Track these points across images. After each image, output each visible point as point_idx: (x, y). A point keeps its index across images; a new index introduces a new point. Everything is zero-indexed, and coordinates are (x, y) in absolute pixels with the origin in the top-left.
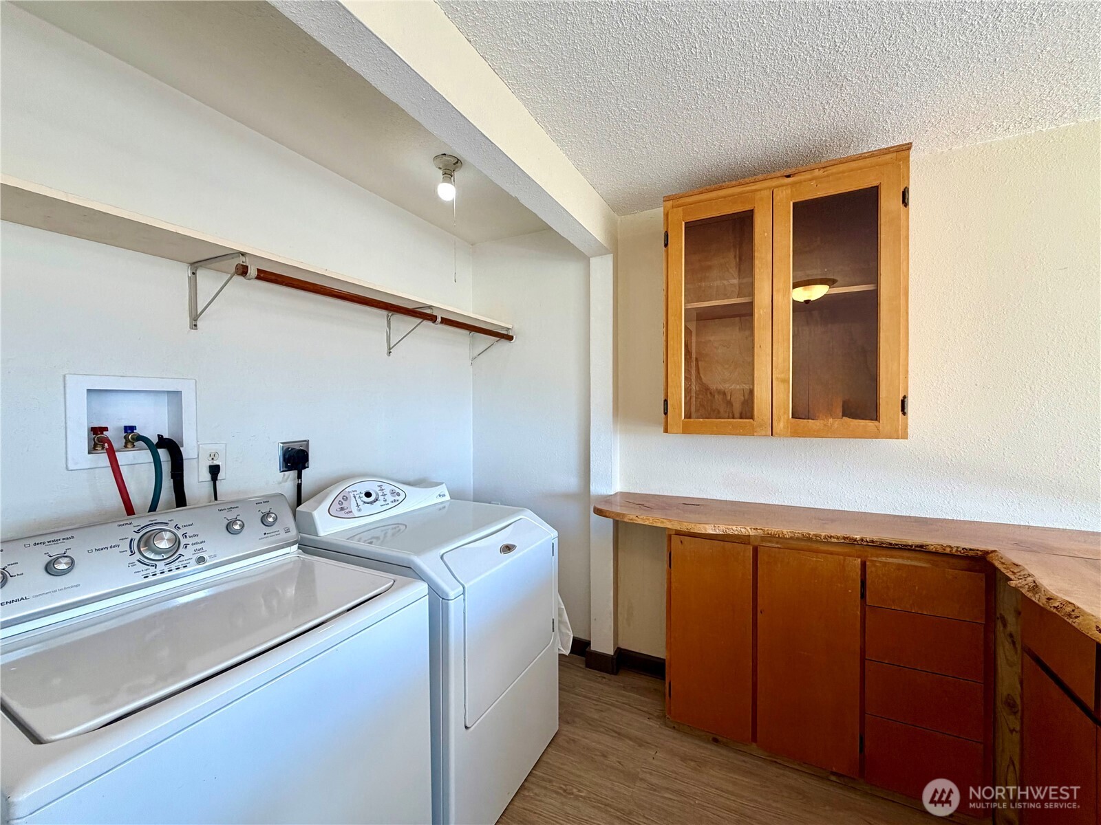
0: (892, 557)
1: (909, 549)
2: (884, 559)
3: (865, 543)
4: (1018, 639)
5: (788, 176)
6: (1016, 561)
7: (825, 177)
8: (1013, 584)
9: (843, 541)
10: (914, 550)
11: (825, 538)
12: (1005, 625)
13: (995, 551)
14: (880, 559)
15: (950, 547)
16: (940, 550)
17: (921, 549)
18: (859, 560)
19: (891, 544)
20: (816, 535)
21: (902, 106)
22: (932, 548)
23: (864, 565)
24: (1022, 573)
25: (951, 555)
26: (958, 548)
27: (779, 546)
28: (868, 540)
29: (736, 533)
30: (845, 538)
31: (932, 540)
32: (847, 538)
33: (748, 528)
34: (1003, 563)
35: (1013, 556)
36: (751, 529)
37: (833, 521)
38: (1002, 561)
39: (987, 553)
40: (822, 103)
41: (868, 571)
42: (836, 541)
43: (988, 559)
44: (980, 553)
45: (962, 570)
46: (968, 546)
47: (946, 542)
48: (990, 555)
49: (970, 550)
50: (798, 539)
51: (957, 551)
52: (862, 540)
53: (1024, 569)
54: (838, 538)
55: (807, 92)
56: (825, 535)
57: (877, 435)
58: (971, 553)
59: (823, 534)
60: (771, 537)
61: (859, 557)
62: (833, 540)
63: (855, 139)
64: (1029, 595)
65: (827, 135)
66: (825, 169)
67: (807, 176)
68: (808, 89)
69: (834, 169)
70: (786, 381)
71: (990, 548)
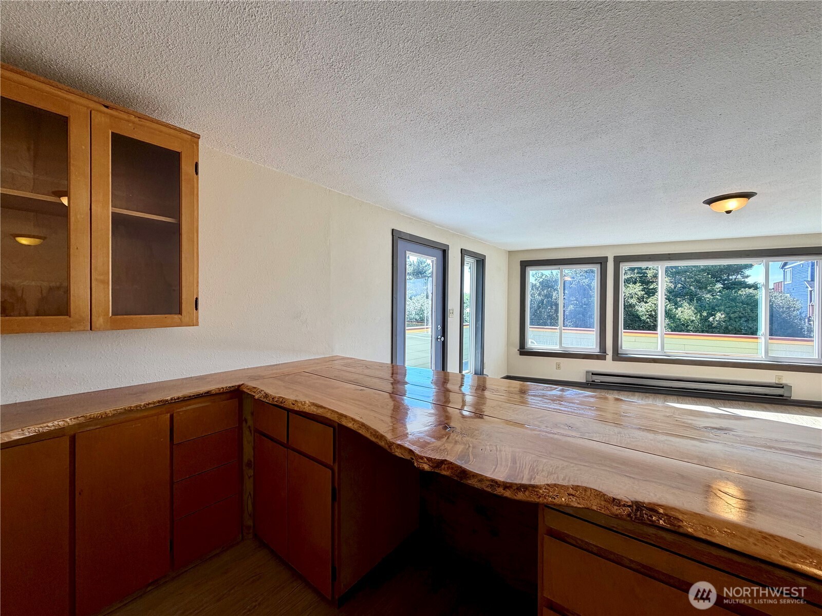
0: (189, 405)
1: (201, 397)
2: (184, 409)
3: (174, 401)
4: (252, 429)
5: (107, 107)
6: (255, 386)
7: (139, 125)
8: (257, 397)
9: (158, 404)
10: (204, 396)
11: (144, 406)
12: (246, 423)
13: (243, 384)
14: (181, 410)
15: (223, 388)
16: (218, 392)
17: (208, 394)
18: (169, 414)
19: (190, 396)
20: (136, 406)
21: (195, 108)
22: (213, 392)
23: (172, 417)
24: (258, 391)
25: (223, 393)
26: (226, 387)
27: (99, 427)
28: (176, 398)
29: (53, 428)
30: (159, 402)
31: (213, 387)
32: (161, 401)
33: (68, 420)
34: (248, 389)
35: (252, 384)
36: (71, 419)
37: (144, 392)
38: (248, 388)
39: (239, 386)
40: (144, 70)
41: (175, 420)
42: (152, 406)
43: (241, 389)
44: (236, 387)
45: (228, 400)
46: (231, 385)
47: (220, 386)
48: (241, 387)
49: (232, 387)
50: (120, 413)
51: (226, 389)
52: (172, 399)
53: (259, 389)
54: (154, 403)
55: (136, 54)
56: (144, 404)
57: (180, 325)
58: (233, 389)
59: (143, 404)
60: (93, 420)
61: (168, 413)
62: (150, 406)
63: (160, 109)
64: (265, 400)
65: (141, 94)
66: (140, 119)
67: (125, 116)
68: (138, 53)
69: (148, 124)
70: (106, 283)
71: (241, 383)
